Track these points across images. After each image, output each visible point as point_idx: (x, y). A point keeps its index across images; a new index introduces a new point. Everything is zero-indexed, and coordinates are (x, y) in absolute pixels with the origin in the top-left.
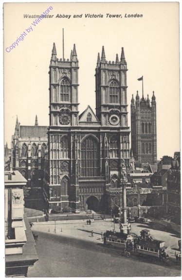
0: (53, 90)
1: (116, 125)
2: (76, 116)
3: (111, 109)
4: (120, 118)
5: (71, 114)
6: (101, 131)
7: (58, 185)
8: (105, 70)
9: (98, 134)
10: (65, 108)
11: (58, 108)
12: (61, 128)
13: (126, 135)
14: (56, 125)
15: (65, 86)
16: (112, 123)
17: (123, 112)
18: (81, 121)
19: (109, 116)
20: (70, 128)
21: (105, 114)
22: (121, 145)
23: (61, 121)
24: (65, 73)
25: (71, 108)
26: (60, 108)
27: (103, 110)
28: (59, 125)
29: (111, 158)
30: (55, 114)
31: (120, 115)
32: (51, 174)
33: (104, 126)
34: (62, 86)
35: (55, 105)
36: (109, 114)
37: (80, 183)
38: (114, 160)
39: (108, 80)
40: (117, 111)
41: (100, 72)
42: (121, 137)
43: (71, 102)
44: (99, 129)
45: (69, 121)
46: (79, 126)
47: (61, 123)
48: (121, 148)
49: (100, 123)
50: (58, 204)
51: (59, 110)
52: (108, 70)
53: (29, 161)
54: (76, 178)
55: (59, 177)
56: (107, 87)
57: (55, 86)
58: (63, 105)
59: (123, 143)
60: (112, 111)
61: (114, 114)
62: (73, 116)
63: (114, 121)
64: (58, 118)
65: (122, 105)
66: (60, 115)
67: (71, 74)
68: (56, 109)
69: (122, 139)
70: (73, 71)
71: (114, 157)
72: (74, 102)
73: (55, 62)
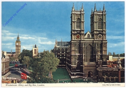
0: (73, 24)
2: (83, 35)
3: (99, 32)
4: (103, 36)
5: (81, 34)
7: (75, 65)
9: (93, 43)
10: (78, 32)
11: (75, 32)
12: (77, 41)
14: (74, 40)
15: (78, 22)
18: (85, 37)
19: (98, 35)
20: (80, 41)
21: (96, 34)
23: (76, 38)
24: (78, 16)
25: (81, 31)
27: (95, 32)
29: (98, 54)
30: (74, 34)
31: (103, 34)
32: (72, 61)
33: (96, 40)
37: (85, 65)
39: (97, 19)
40: (101, 33)
41: (94, 15)
43: (81, 29)
44: (93, 41)
45: (80, 38)
46: (84, 40)
47: (76, 39)
48: (103, 50)
49: (94, 38)
50: (75, 74)
51: (76, 33)
52: (97, 14)
53: (61, 55)
54: (83, 63)
55: (76, 62)
56: (97, 22)
57: (74, 22)
58: (77, 31)
59: (104, 47)
60: (99, 33)
63: (100, 38)
64: (75, 36)
65: (104, 30)
66: (76, 35)
67: (81, 17)
68: (74, 32)
69: (104, 45)
70: (82, 15)
71: (100, 54)
72: (82, 29)
73: (74, 11)
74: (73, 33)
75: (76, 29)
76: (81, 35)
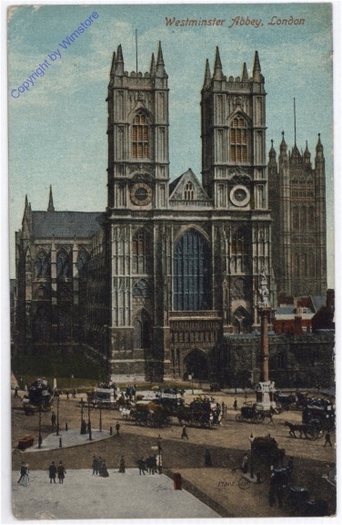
0: (117, 135)
1: (243, 205)
2: (163, 188)
3: (234, 174)
4: (252, 193)
6: (214, 218)
7: (127, 326)
8: (221, 94)
9: (207, 225)
10: (143, 172)
11: (128, 171)
12: (134, 213)
13: (263, 227)
14: (123, 207)
15: (141, 126)
16: (235, 202)
17: (258, 179)
18: (173, 198)
19: (230, 188)
20: (152, 213)
21: (222, 184)
22: (254, 246)
23: (133, 199)
24: (141, 101)
25: (153, 170)
26: (132, 171)
27: (218, 176)
28: (130, 206)
29: (233, 274)
30: (124, 183)
31: (251, 185)
32: (114, 306)
33: (220, 208)
34: (134, 126)
35: (122, 166)
36: (230, 184)
37: (172, 322)
38: (240, 278)
39: (227, 114)
40: (245, 178)
41: (211, 96)
42: (254, 231)
43: (153, 159)
44: (209, 213)
45: (149, 199)
46: (169, 208)
47: (133, 203)
48: (254, 255)
49: (212, 203)
51: (129, 175)
52: (226, 93)
54: (165, 314)
55: (130, 311)
56: (226, 128)
57: (122, 126)
58: (137, 166)
59: (257, 243)
60: (235, 177)
61: (239, 183)
62: (158, 188)
63: (240, 199)
64: (128, 193)
65: (255, 164)
66: (131, 187)
67: (153, 102)
68: (124, 173)
69: (256, 234)
70: (157, 95)
71: (239, 273)
72: (159, 160)
73: (121, 77)
74: (117, 175)
75: (132, 160)
76: (153, 188)
